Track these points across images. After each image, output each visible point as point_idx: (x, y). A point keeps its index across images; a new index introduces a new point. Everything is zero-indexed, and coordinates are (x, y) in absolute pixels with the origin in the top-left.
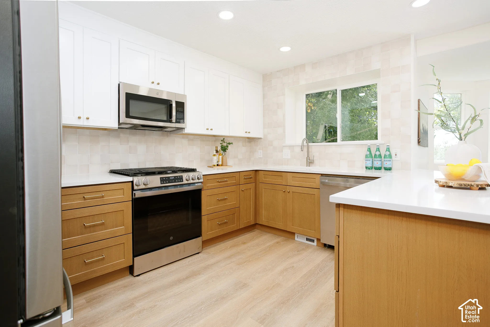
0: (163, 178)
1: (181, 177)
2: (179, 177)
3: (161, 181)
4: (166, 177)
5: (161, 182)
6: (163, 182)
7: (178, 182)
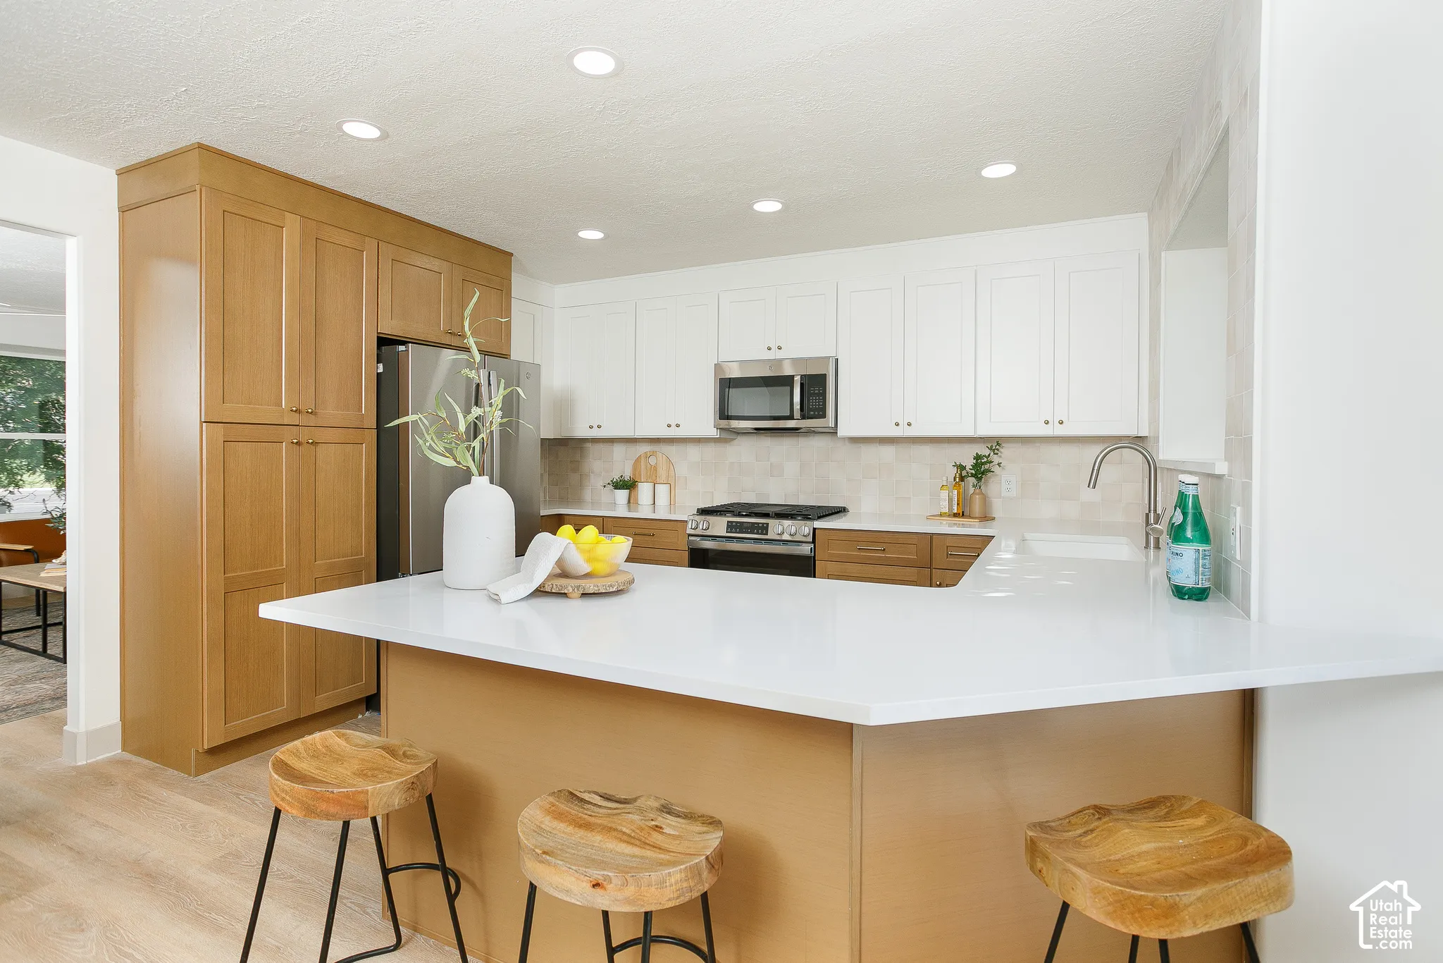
0: (732, 522)
1: (765, 525)
2: (760, 525)
3: (728, 526)
4: (737, 522)
5: (727, 529)
6: (731, 529)
7: (758, 533)
